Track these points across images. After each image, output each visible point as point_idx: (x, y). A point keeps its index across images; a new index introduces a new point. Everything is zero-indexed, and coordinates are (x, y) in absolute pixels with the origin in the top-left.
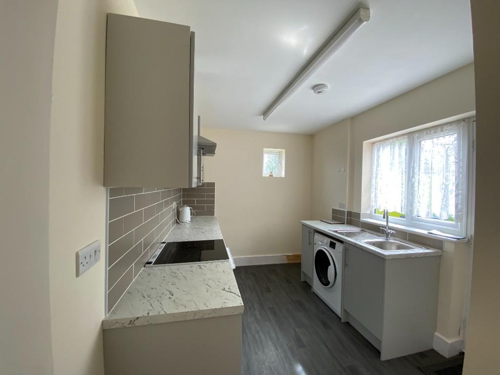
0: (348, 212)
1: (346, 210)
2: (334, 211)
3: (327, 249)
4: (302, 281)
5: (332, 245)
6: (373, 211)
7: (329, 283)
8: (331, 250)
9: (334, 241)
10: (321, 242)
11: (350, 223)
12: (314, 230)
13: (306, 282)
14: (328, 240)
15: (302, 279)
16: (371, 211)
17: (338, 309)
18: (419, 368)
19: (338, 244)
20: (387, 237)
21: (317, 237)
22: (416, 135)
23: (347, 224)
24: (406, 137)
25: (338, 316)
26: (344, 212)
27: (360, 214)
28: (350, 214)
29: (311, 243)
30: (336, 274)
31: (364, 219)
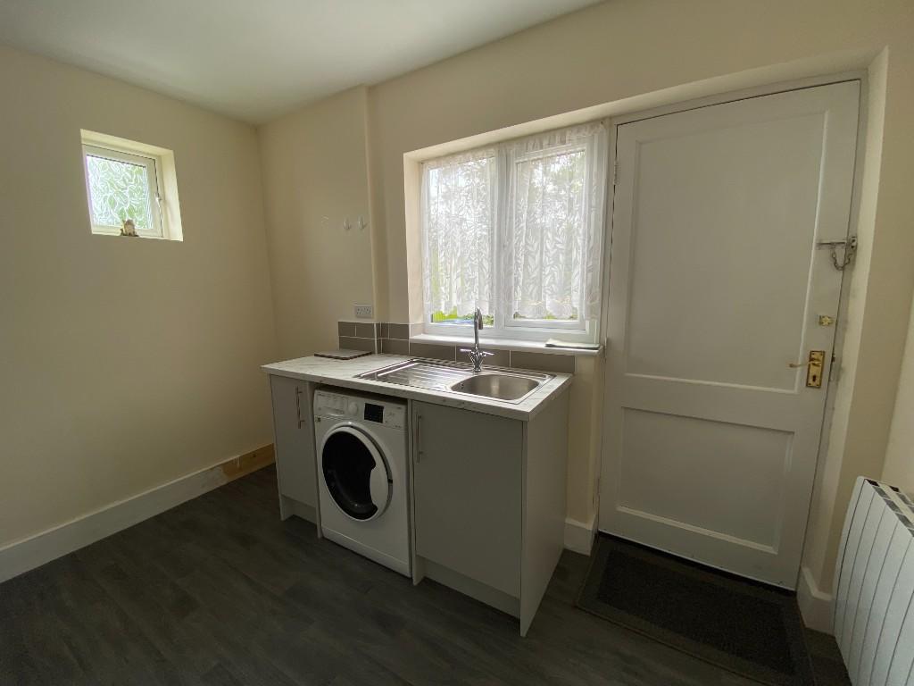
0: (378, 325)
1: (374, 321)
2: (345, 328)
3: (361, 426)
4: (283, 519)
5: (373, 414)
6: (429, 317)
7: (375, 509)
8: (370, 427)
9: (375, 404)
10: (337, 411)
11: (386, 350)
12: (311, 382)
13: (294, 518)
14: (358, 405)
15: (282, 515)
16: (425, 318)
17: (400, 561)
18: (576, 607)
19: (389, 410)
20: (477, 367)
21: (322, 400)
22: (514, 149)
23: (379, 353)
24: (492, 151)
25: (403, 576)
26: (372, 325)
27: (407, 326)
28: (383, 328)
29: (306, 420)
30: (390, 481)
31: (416, 336)
